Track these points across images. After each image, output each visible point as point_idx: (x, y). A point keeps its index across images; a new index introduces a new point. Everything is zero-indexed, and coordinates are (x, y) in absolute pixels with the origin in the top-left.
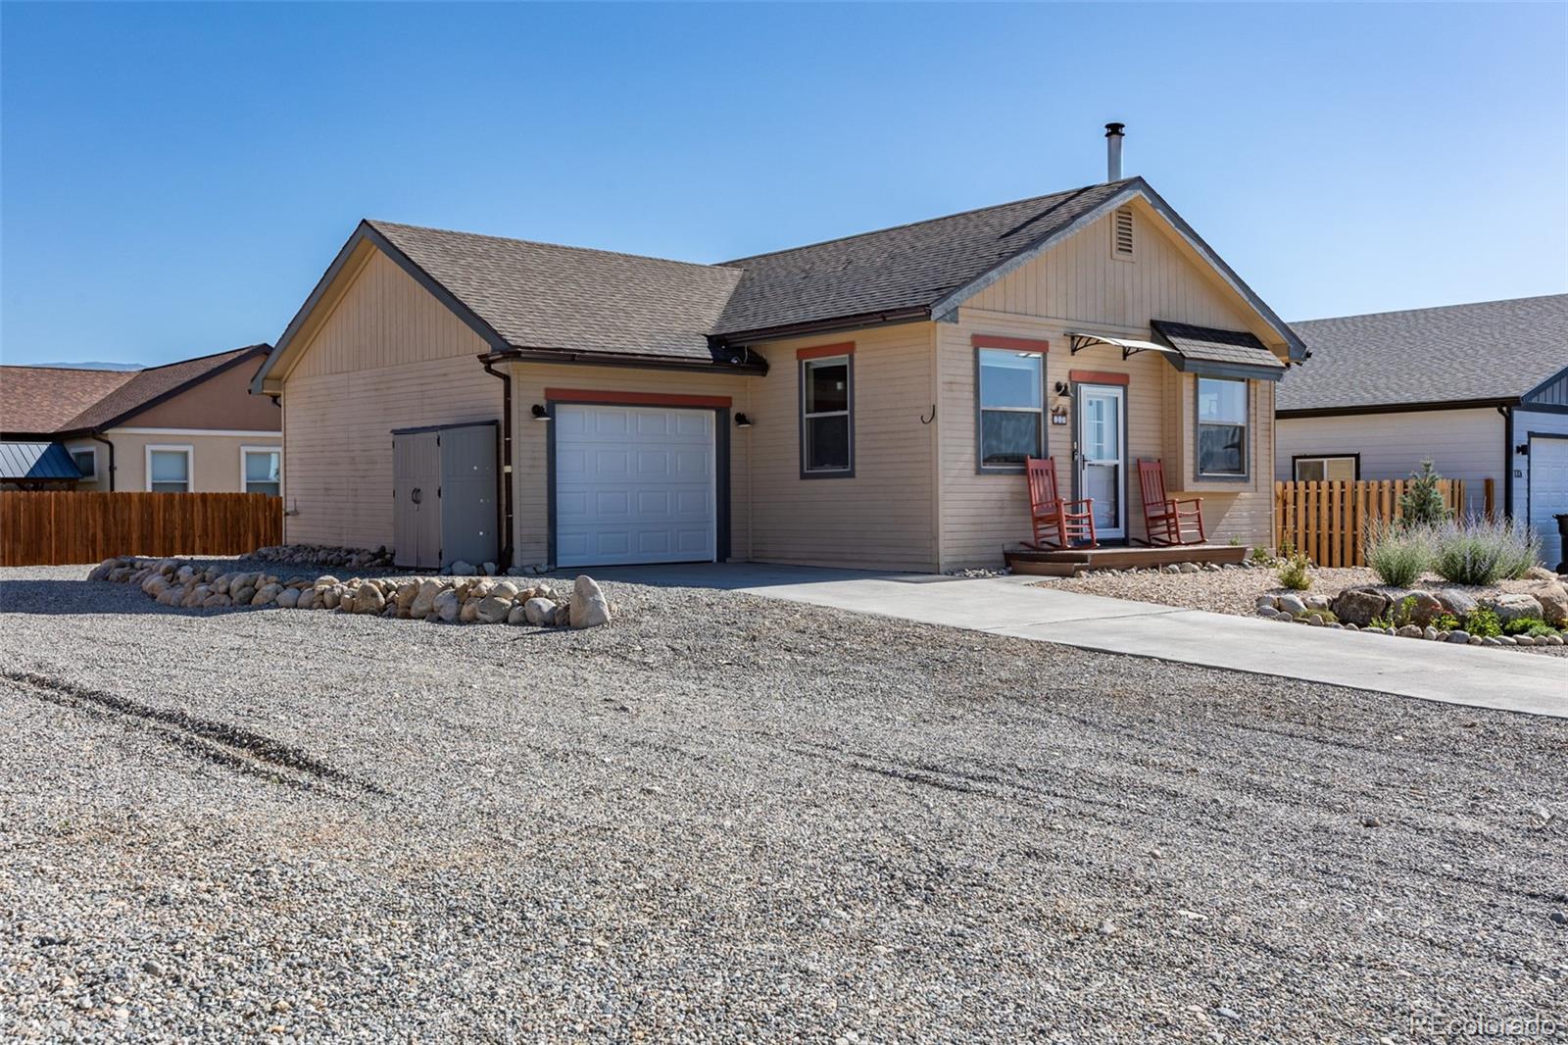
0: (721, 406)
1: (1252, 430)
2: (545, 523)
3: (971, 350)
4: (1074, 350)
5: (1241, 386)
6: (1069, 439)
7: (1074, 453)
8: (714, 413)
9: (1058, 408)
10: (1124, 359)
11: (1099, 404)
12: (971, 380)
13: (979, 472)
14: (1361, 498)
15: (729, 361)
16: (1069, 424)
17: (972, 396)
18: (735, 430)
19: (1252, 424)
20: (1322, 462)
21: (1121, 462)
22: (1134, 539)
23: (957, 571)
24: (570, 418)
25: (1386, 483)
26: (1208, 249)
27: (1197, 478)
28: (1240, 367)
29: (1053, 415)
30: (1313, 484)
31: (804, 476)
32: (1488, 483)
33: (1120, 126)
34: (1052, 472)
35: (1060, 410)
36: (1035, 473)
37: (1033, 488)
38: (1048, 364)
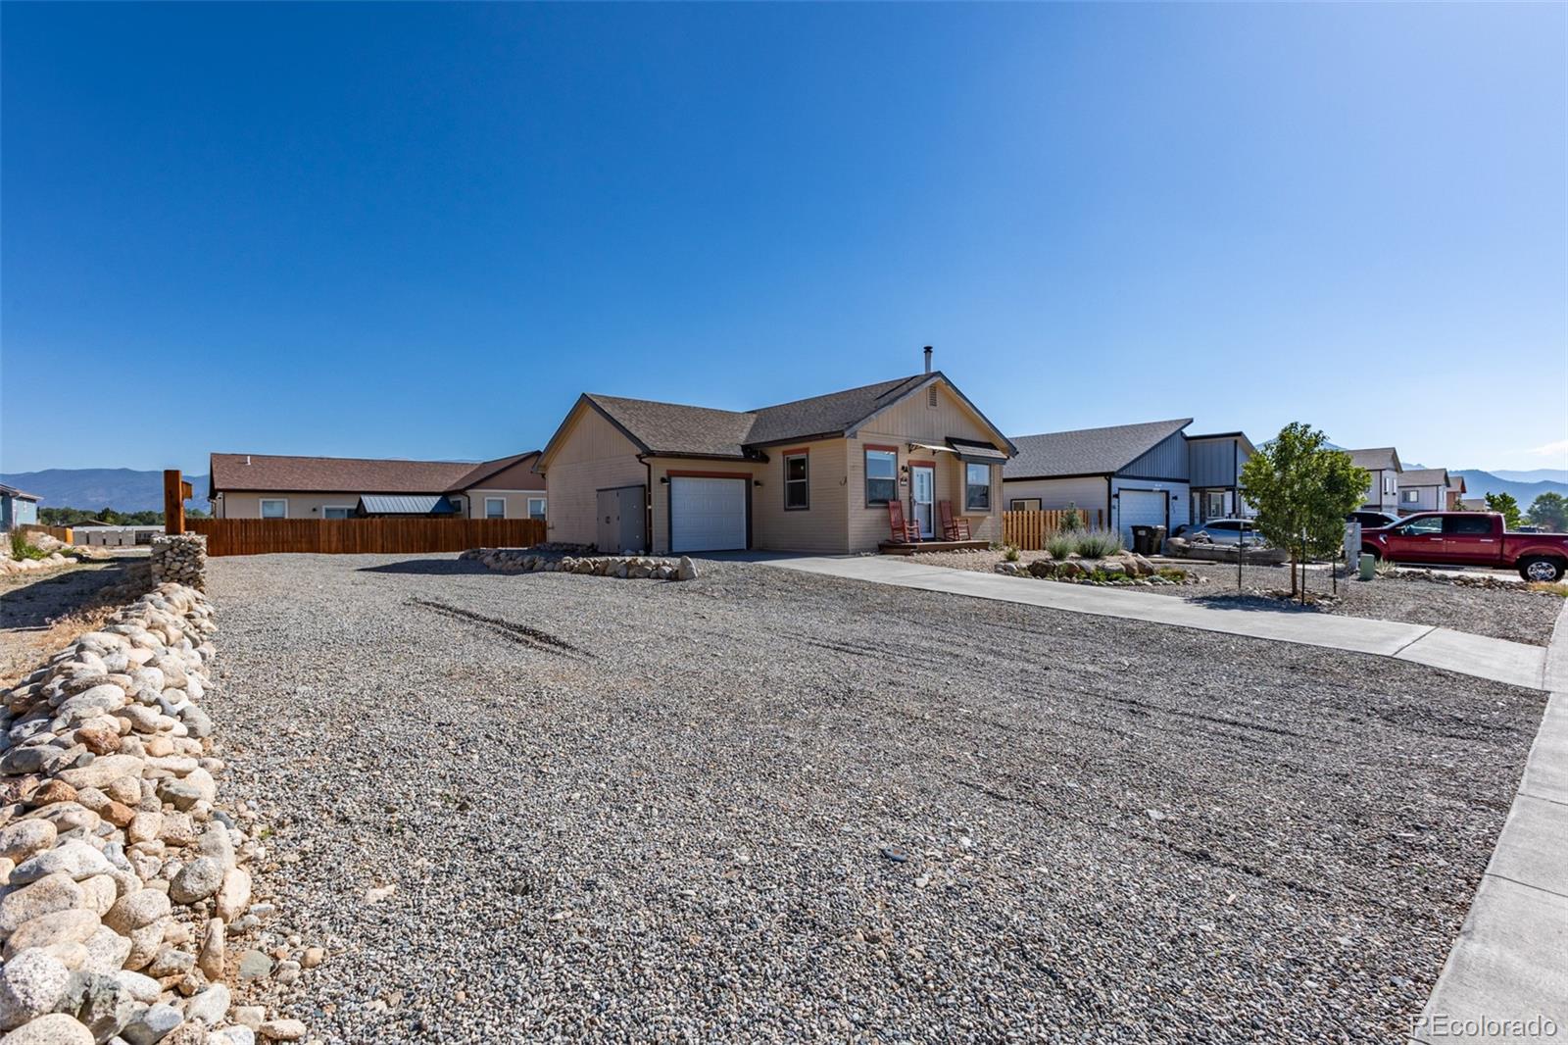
0: (748, 477)
1: (992, 488)
2: (666, 532)
3: (862, 451)
4: (910, 451)
5: (987, 467)
6: (908, 492)
7: (910, 498)
8: (744, 481)
9: (903, 477)
10: (934, 455)
11: (922, 476)
12: (863, 465)
13: (867, 507)
14: (1042, 518)
15: (751, 457)
16: (908, 485)
17: (863, 472)
18: (755, 489)
19: (992, 484)
20: (1024, 502)
21: (932, 502)
22: (938, 538)
23: (857, 553)
24: (679, 484)
25: (1054, 512)
26: (971, 404)
27: (967, 510)
28: (986, 458)
29: (901, 481)
30: (1020, 512)
31: (786, 510)
32: (1100, 512)
33: (931, 348)
34: (900, 507)
35: (904, 479)
36: (893, 508)
37: (892, 515)
38: (899, 457)
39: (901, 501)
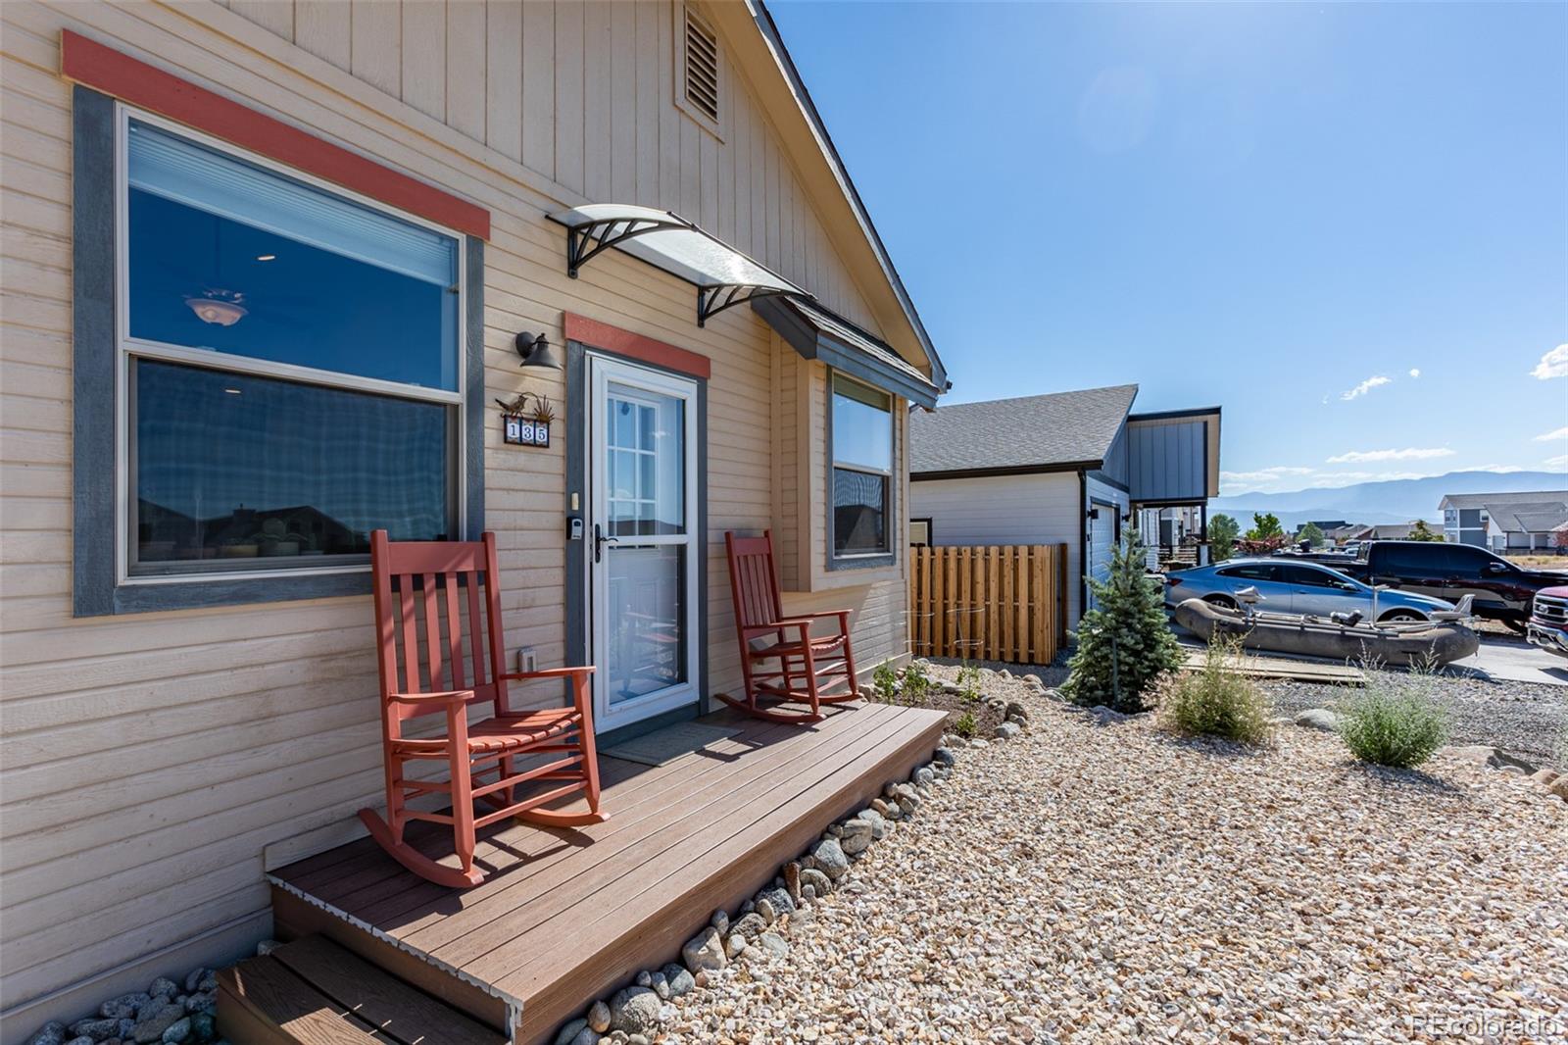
3: (54, 92)
4: (574, 264)
5: (883, 415)
6: (558, 484)
7: (571, 520)
9: (522, 400)
10: (701, 325)
14: (952, 565)
16: (558, 447)
21: (691, 539)
22: (720, 697)
25: (980, 549)
27: (830, 566)
29: (504, 418)
32: (1063, 547)
34: (485, 577)
35: (529, 409)
36: (406, 583)
37: (390, 650)
38: (490, 277)
39: (501, 540)
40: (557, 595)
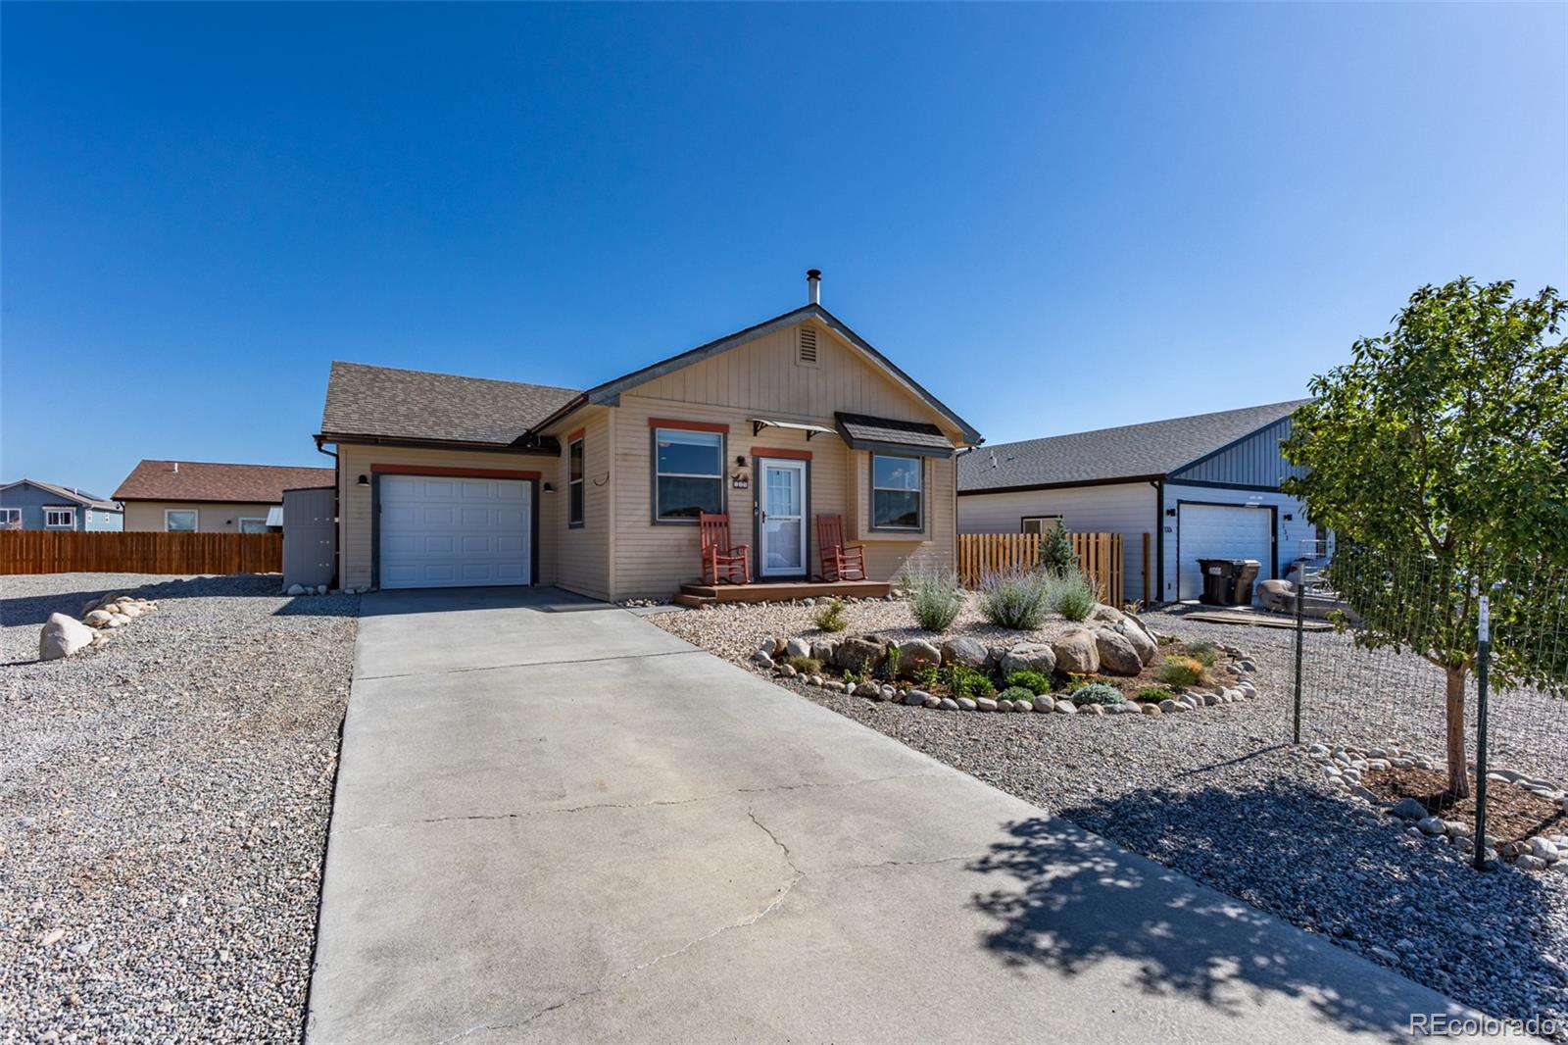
0: (534, 477)
1: (927, 495)
2: (369, 557)
3: (648, 429)
4: (756, 432)
5: (917, 463)
6: (751, 499)
7: (754, 510)
8: (530, 483)
9: (739, 476)
10: (808, 439)
11: (781, 473)
12: (648, 453)
13: (654, 523)
15: (526, 445)
16: (750, 488)
17: (648, 464)
18: (544, 495)
19: (927, 491)
20: (1039, 522)
21: (803, 517)
22: (816, 576)
24: (395, 486)
27: (871, 530)
28: (909, 447)
29: (734, 481)
31: (571, 527)
32: (1146, 536)
33: (818, 273)
34: (727, 525)
35: (741, 477)
36: (707, 525)
37: (703, 536)
38: (729, 442)
39: (731, 514)
40: (751, 532)
